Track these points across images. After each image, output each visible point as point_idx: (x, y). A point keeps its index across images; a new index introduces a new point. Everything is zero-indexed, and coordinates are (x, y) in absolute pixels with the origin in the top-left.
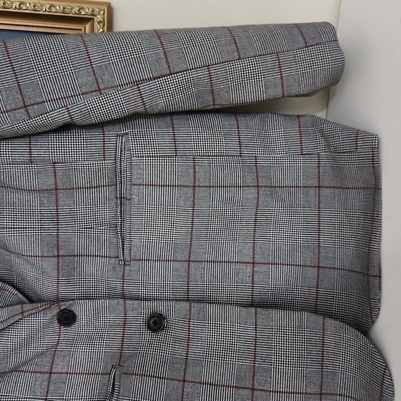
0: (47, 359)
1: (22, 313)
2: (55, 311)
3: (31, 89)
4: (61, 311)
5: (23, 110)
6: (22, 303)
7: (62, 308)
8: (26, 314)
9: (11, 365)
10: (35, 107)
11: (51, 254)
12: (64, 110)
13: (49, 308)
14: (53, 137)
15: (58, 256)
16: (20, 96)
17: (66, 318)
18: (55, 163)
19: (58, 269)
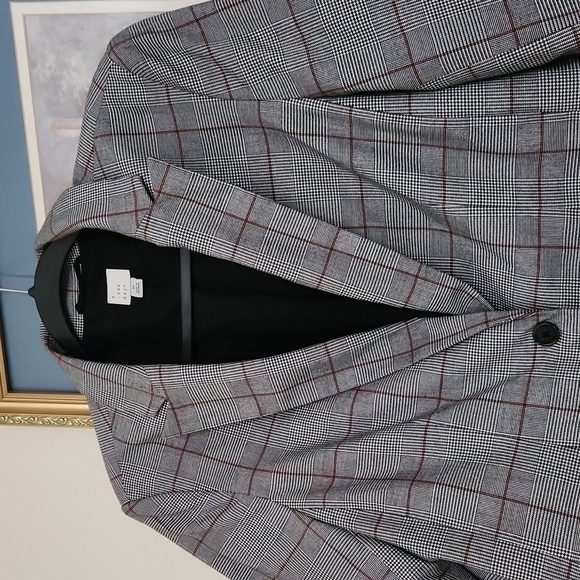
0: (518, 387)
1: (487, 322)
2: (531, 323)
3: (522, 5)
4: (538, 324)
5: (511, 35)
6: (486, 310)
7: (541, 319)
8: (491, 324)
9: (468, 391)
10: (528, 29)
11: (529, 243)
12: (568, 31)
13: (523, 318)
14: (543, 75)
15: (539, 247)
16: (507, 16)
17: (546, 334)
18: (544, 113)
19: (539, 265)
